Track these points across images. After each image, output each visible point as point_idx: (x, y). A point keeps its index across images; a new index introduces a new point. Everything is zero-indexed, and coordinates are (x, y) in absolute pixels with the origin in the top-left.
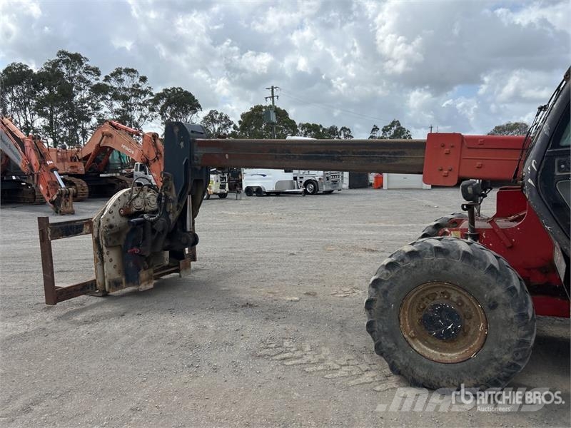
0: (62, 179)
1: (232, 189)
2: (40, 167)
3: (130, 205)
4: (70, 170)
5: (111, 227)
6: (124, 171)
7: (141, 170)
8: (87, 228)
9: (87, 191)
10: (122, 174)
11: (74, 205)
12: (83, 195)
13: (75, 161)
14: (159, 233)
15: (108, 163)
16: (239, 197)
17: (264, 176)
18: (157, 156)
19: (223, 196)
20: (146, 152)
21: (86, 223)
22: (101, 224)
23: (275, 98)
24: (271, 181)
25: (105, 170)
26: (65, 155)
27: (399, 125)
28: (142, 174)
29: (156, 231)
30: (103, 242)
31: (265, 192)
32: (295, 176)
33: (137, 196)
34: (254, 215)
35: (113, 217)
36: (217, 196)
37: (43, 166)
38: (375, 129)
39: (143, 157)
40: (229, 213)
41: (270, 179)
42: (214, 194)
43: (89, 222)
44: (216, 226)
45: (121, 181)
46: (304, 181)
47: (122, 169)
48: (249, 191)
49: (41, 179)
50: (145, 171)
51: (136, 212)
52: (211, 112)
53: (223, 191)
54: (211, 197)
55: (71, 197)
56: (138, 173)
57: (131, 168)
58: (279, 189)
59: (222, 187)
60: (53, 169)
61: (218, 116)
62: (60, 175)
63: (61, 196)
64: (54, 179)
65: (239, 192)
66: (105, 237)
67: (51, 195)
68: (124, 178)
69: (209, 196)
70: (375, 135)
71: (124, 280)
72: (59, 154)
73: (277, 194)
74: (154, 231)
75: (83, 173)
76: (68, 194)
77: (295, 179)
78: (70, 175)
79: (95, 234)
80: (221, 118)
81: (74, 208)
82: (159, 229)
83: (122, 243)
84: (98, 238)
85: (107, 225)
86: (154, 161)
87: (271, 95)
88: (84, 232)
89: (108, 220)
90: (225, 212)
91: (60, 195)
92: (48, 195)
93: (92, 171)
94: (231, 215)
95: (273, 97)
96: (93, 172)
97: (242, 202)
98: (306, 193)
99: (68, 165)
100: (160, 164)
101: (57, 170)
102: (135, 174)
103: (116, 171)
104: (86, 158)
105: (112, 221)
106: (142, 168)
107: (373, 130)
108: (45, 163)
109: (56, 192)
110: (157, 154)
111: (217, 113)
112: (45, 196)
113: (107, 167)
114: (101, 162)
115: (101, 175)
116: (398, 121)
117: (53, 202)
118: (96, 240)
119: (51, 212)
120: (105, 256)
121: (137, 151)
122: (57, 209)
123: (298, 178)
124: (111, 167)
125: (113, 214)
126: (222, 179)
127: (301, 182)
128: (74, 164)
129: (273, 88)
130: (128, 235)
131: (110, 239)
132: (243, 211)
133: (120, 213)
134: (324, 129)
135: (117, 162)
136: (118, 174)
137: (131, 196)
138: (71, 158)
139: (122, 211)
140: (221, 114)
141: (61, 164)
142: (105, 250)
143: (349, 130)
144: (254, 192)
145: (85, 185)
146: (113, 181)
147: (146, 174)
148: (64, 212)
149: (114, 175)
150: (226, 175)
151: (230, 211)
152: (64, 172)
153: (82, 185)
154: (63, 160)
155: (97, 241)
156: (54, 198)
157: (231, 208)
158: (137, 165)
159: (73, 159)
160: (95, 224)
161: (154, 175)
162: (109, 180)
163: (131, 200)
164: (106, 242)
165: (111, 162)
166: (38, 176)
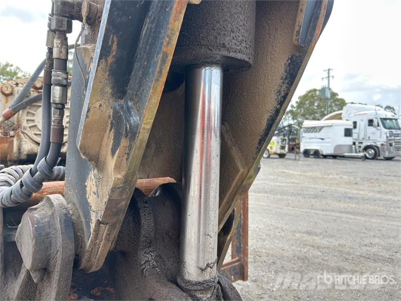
1: (292, 150)
16: (297, 158)
17: (323, 139)
19: (282, 156)
23: (331, 78)
24: (329, 145)
31: (323, 155)
32: (354, 141)
34: (320, 177)
36: (277, 156)
40: (291, 172)
41: (329, 142)
42: (274, 153)
44: (279, 186)
46: (363, 146)
48: (307, 153)
53: (282, 151)
54: (271, 156)
58: (338, 153)
59: (283, 148)
65: (298, 153)
69: (269, 155)
73: (334, 157)
77: (354, 144)
87: (327, 76)
90: (287, 171)
94: (293, 175)
95: (329, 77)
97: (300, 162)
98: (366, 158)
123: (357, 143)
126: (283, 140)
127: (360, 147)
132: (305, 172)
144: (312, 155)
150: (286, 138)
151: (291, 170)
157: (292, 168)
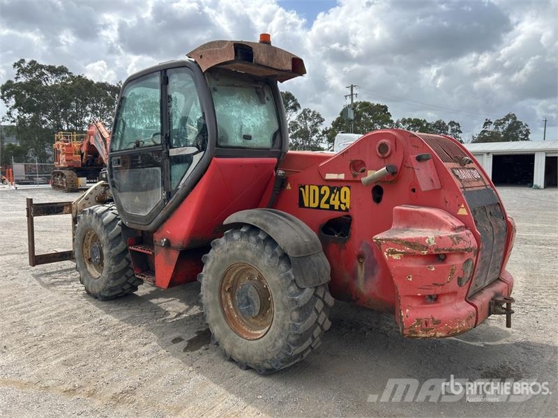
8: (67, 209)
21: (66, 205)
23: (354, 96)
27: (515, 118)
38: (487, 123)
43: (69, 204)
52: (304, 111)
61: (311, 114)
70: (488, 129)
79: (74, 214)
80: (313, 115)
87: (350, 93)
88: (64, 212)
95: (352, 95)
107: (486, 124)
111: (310, 111)
116: (514, 115)
118: (74, 218)
125: (89, 200)
129: (352, 87)
134: (428, 124)
139: (97, 198)
140: (314, 112)
143: (458, 124)
155: (74, 221)
160: (74, 207)
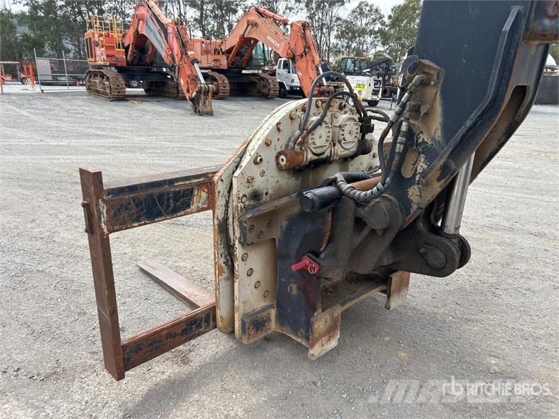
0: (203, 74)
2: (182, 58)
3: (302, 144)
4: (212, 64)
5: (256, 196)
6: (266, 68)
7: (284, 68)
8: (201, 197)
9: (228, 88)
10: (264, 71)
11: (213, 104)
12: (224, 93)
13: (219, 54)
14: (373, 231)
15: (251, 57)
18: (305, 51)
19: (373, 103)
20: (292, 46)
21: (200, 185)
22: (234, 191)
25: (248, 65)
26: (209, 46)
28: (285, 72)
29: (365, 224)
30: (235, 233)
33: (319, 123)
35: (263, 173)
37: (184, 56)
39: (289, 52)
42: (364, 100)
43: (206, 181)
45: (262, 79)
47: (265, 65)
49: (181, 71)
50: (289, 69)
51: (312, 162)
52: (361, 4)
53: (375, 97)
55: (210, 94)
56: (281, 71)
57: (273, 65)
59: (375, 93)
60: (194, 61)
61: (368, 8)
62: (201, 68)
63: (201, 93)
64: (194, 73)
65: (394, 100)
66: (240, 223)
67: (191, 92)
68: (266, 76)
71: (273, 312)
72: (204, 45)
74: (359, 223)
75: (226, 68)
76: (207, 92)
78: (213, 70)
79: (220, 213)
80: (371, 10)
81: (213, 108)
82: (377, 223)
83: (277, 234)
84: (226, 219)
85: (248, 191)
86: (302, 56)
88: (193, 207)
89: (250, 181)
91: (199, 92)
92: (188, 91)
93: (234, 66)
96: (235, 68)
99: (211, 57)
100: (307, 61)
101: (198, 63)
102: (277, 72)
103: (259, 67)
104: (229, 52)
105: (260, 184)
106: (286, 65)
108: (186, 54)
109: (195, 88)
110: (305, 48)
111: (367, 5)
112: (185, 92)
113: (250, 62)
114: (244, 56)
115: (244, 72)
117: (192, 100)
118: (219, 225)
119: (189, 110)
120: (238, 264)
121: (283, 43)
122: (196, 108)
124: (254, 62)
125: (263, 166)
126: (377, 82)
128: (217, 57)
130: (293, 222)
131: (252, 228)
133: (278, 164)
135: (260, 57)
136: (260, 71)
137: (306, 120)
138: (215, 50)
139: (283, 161)
140: (372, 6)
141: (205, 56)
142: (239, 251)
145: (227, 81)
146: (254, 79)
147: (289, 72)
148: (203, 112)
149: (256, 72)
150: (381, 79)
152: (207, 66)
153: (223, 81)
154: (206, 52)
155: (223, 228)
156: (194, 95)
158: (281, 61)
159: (217, 52)
160: (221, 188)
161: (300, 74)
162: (251, 77)
163: (307, 131)
164: (243, 234)
165: (254, 57)
166: (179, 68)
